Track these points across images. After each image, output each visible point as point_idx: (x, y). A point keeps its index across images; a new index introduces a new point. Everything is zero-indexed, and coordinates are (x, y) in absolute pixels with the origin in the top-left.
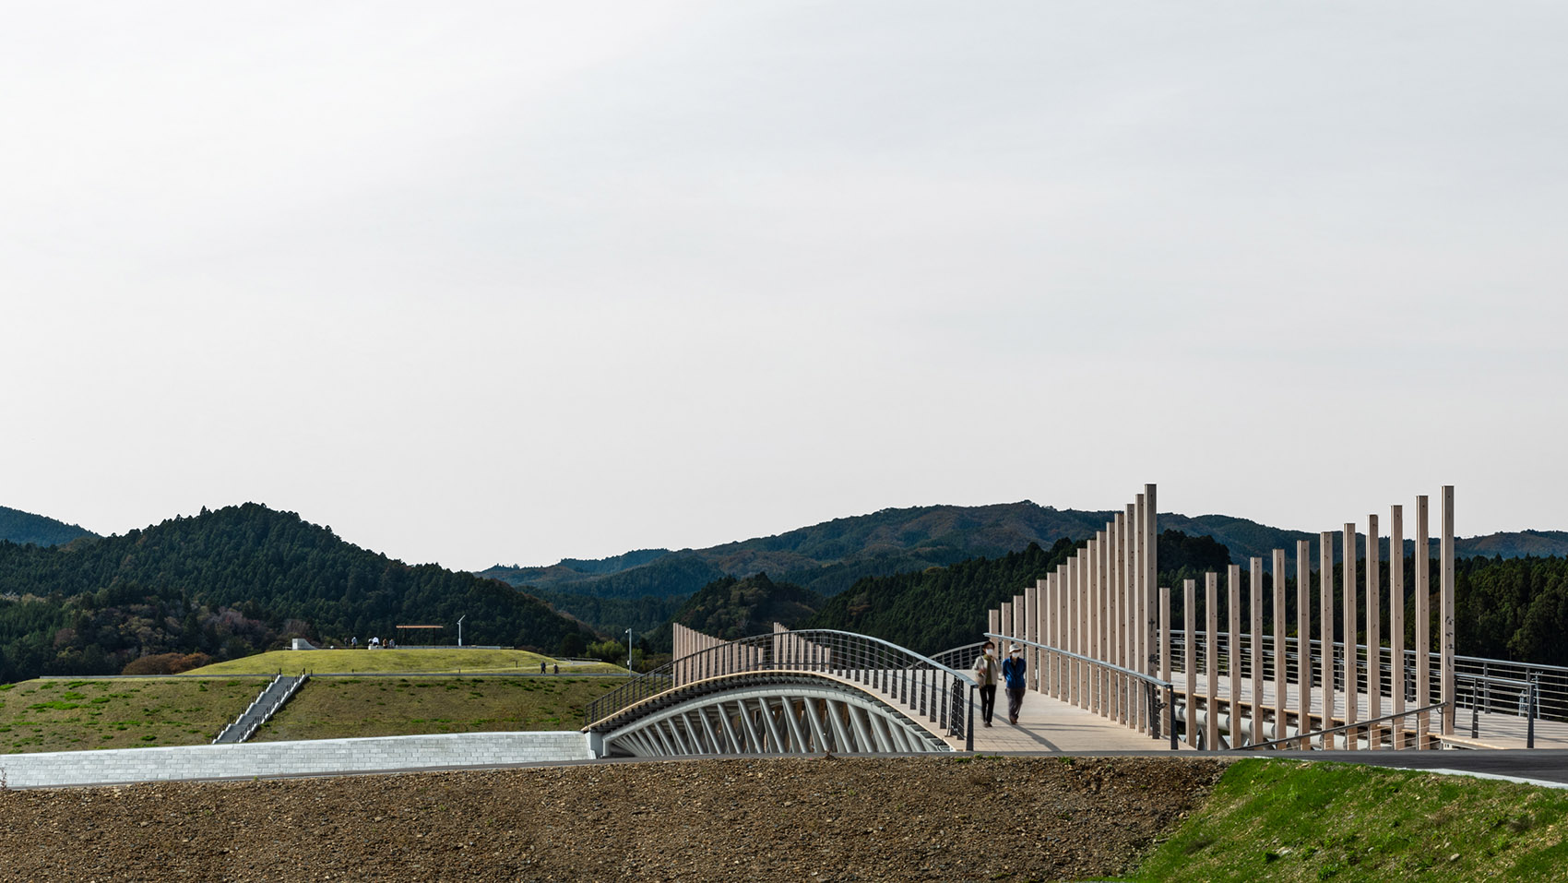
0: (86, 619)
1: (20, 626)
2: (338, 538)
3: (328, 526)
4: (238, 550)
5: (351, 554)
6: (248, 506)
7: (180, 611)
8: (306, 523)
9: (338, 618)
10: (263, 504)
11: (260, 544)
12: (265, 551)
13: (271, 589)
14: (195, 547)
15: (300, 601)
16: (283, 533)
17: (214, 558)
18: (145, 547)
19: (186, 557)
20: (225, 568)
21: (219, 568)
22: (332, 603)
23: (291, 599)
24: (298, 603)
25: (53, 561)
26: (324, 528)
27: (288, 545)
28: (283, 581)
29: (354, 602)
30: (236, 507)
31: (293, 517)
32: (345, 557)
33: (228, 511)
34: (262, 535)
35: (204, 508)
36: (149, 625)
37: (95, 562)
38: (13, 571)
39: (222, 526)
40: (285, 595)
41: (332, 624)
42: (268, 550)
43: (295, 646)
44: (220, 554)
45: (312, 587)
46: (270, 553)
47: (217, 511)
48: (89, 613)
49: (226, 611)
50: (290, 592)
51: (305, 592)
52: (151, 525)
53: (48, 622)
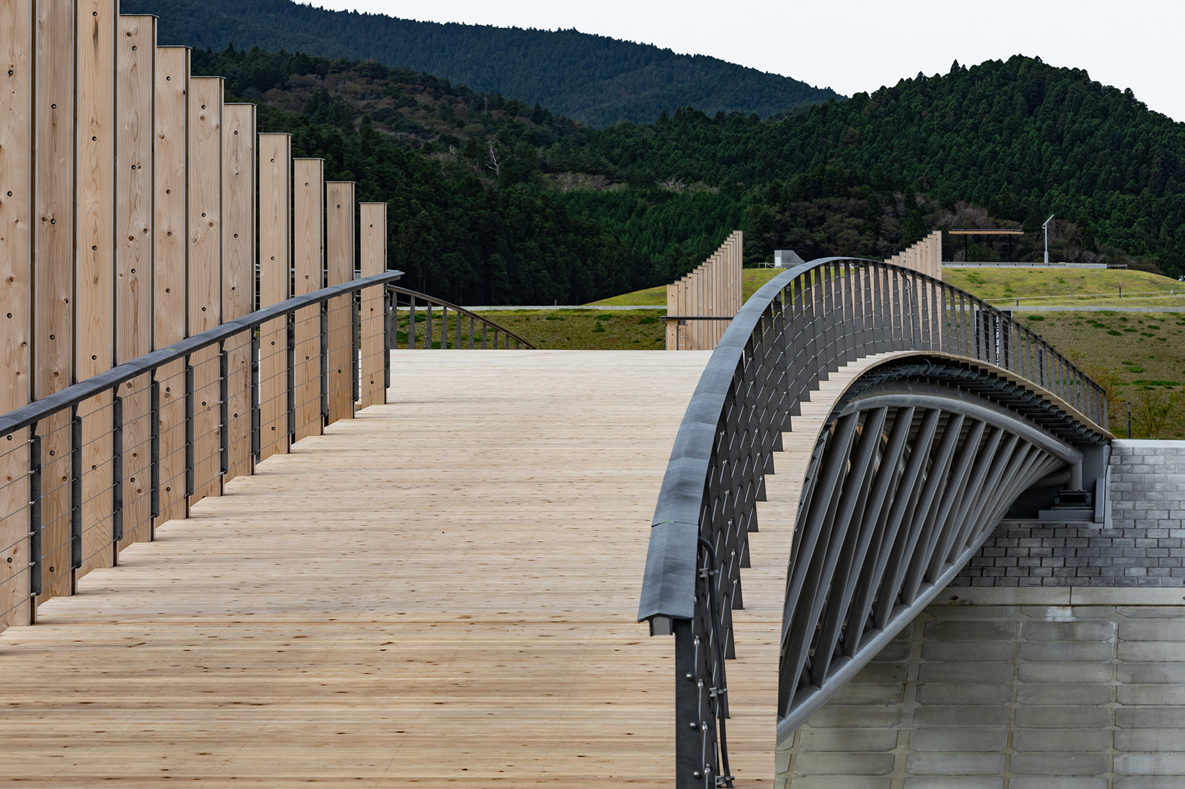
0: (766, 218)
1: (680, 227)
2: (1143, 106)
3: (1128, 90)
4: (1001, 122)
5: (1156, 128)
6: (1017, 60)
7: (901, 207)
8: (1097, 84)
9: (1136, 218)
10: (1037, 58)
11: (1031, 113)
12: (1038, 123)
13: (1045, 175)
14: (943, 117)
15: (1085, 194)
16: (1064, 99)
17: (968, 133)
18: (873, 116)
19: (930, 131)
20: (982, 148)
21: (974, 147)
22: (1127, 197)
23: (1072, 190)
24: (1083, 197)
25: (748, 138)
26: (1123, 92)
27: (1070, 114)
28: (1063, 166)
29: (1160, 195)
30: (1000, 61)
31: (1079, 76)
32: (1148, 132)
33: (991, 67)
34: (1033, 101)
35: (956, 63)
36: (857, 227)
37: (806, 138)
38: (695, 150)
39: (979, 88)
40: (1064, 185)
41: (1130, 227)
42: (1043, 121)
43: (778, 261)
44: (975, 127)
45: (1103, 176)
46: (1044, 126)
47: (974, 67)
48: (773, 210)
49: (966, 207)
50: (1072, 181)
51: (1093, 179)
52: (883, 88)
53: (718, 223)
